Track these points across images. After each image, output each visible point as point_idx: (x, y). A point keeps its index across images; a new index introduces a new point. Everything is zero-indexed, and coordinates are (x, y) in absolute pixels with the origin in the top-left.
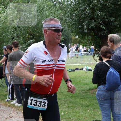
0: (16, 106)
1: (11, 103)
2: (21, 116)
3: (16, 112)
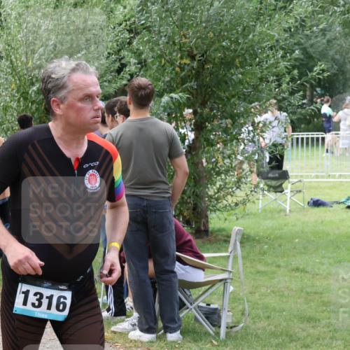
0: (135, 341)
1: (113, 329)
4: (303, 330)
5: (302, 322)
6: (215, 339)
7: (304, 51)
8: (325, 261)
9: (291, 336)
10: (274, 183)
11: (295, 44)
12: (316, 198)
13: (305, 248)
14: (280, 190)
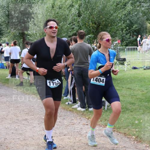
0: (79, 111)
1: (72, 107)
2: (85, 123)
3: (79, 118)
4: (131, 107)
5: (130, 104)
6: (103, 110)
7: (130, 21)
8: (137, 86)
9: (127, 109)
10: (121, 62)
11: (127, 19)
12: (134, 66)
13: (131, 82)
14: (123, 64)
